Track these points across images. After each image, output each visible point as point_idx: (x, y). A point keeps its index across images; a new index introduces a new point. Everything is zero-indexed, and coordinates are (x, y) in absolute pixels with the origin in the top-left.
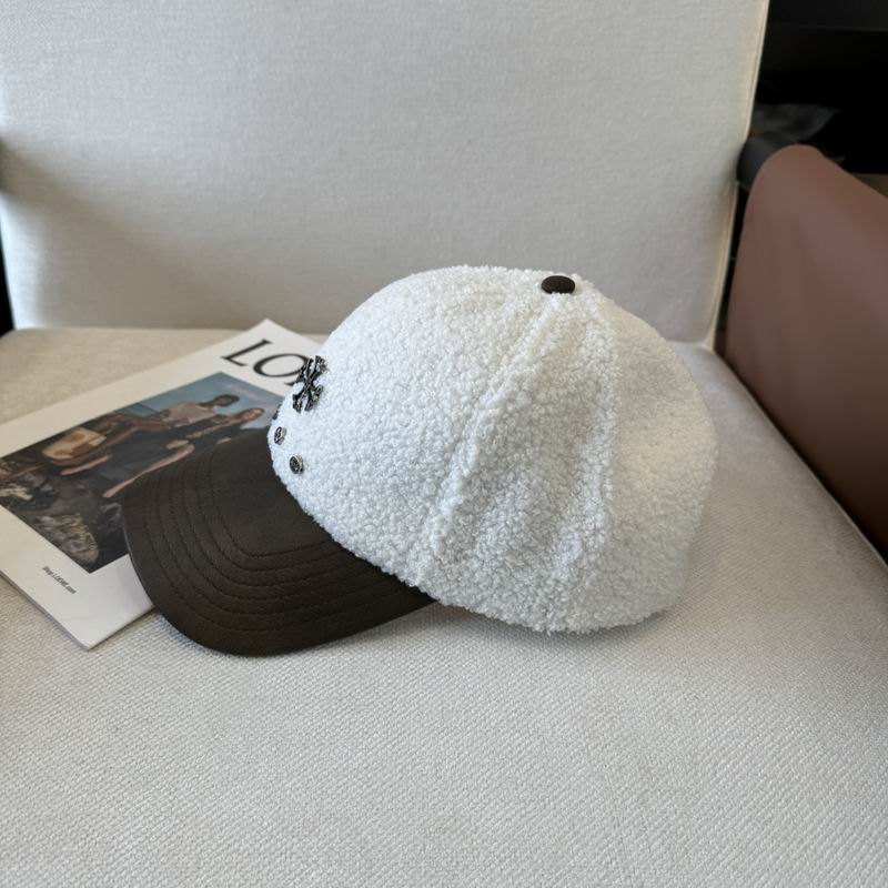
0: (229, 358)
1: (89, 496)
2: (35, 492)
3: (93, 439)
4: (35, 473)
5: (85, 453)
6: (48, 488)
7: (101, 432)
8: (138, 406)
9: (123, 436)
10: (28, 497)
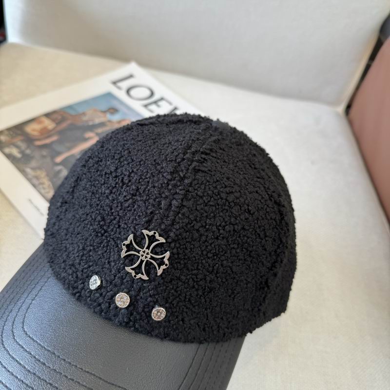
0: (115, 83)
1: (48, 160)
2: (22, 152)
3: (49, 124)
4: (22, 141)
5: (45, 133)
6: (28, 152)
7: (54, 120)
8: (70, 107)
9: (64, 125)
10: (19, 155)
